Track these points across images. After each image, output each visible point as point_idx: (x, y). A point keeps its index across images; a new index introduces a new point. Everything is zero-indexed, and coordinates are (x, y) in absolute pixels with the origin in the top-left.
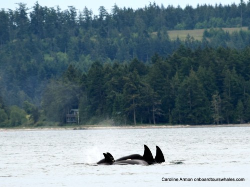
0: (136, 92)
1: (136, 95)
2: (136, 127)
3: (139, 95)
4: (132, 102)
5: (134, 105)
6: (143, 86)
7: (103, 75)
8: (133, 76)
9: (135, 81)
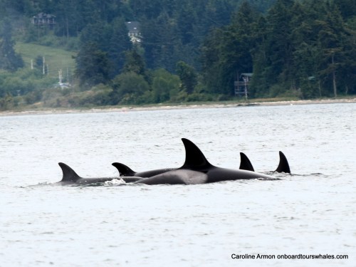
0: (337, 44)
1: (337, 49)
2: (337, 100)
3: (341, 48)
4: (330, 60)
5: (333, 65)
6: (349, 35)
7: (290, 18)
8: (332, 19)
9: (336, 27)
